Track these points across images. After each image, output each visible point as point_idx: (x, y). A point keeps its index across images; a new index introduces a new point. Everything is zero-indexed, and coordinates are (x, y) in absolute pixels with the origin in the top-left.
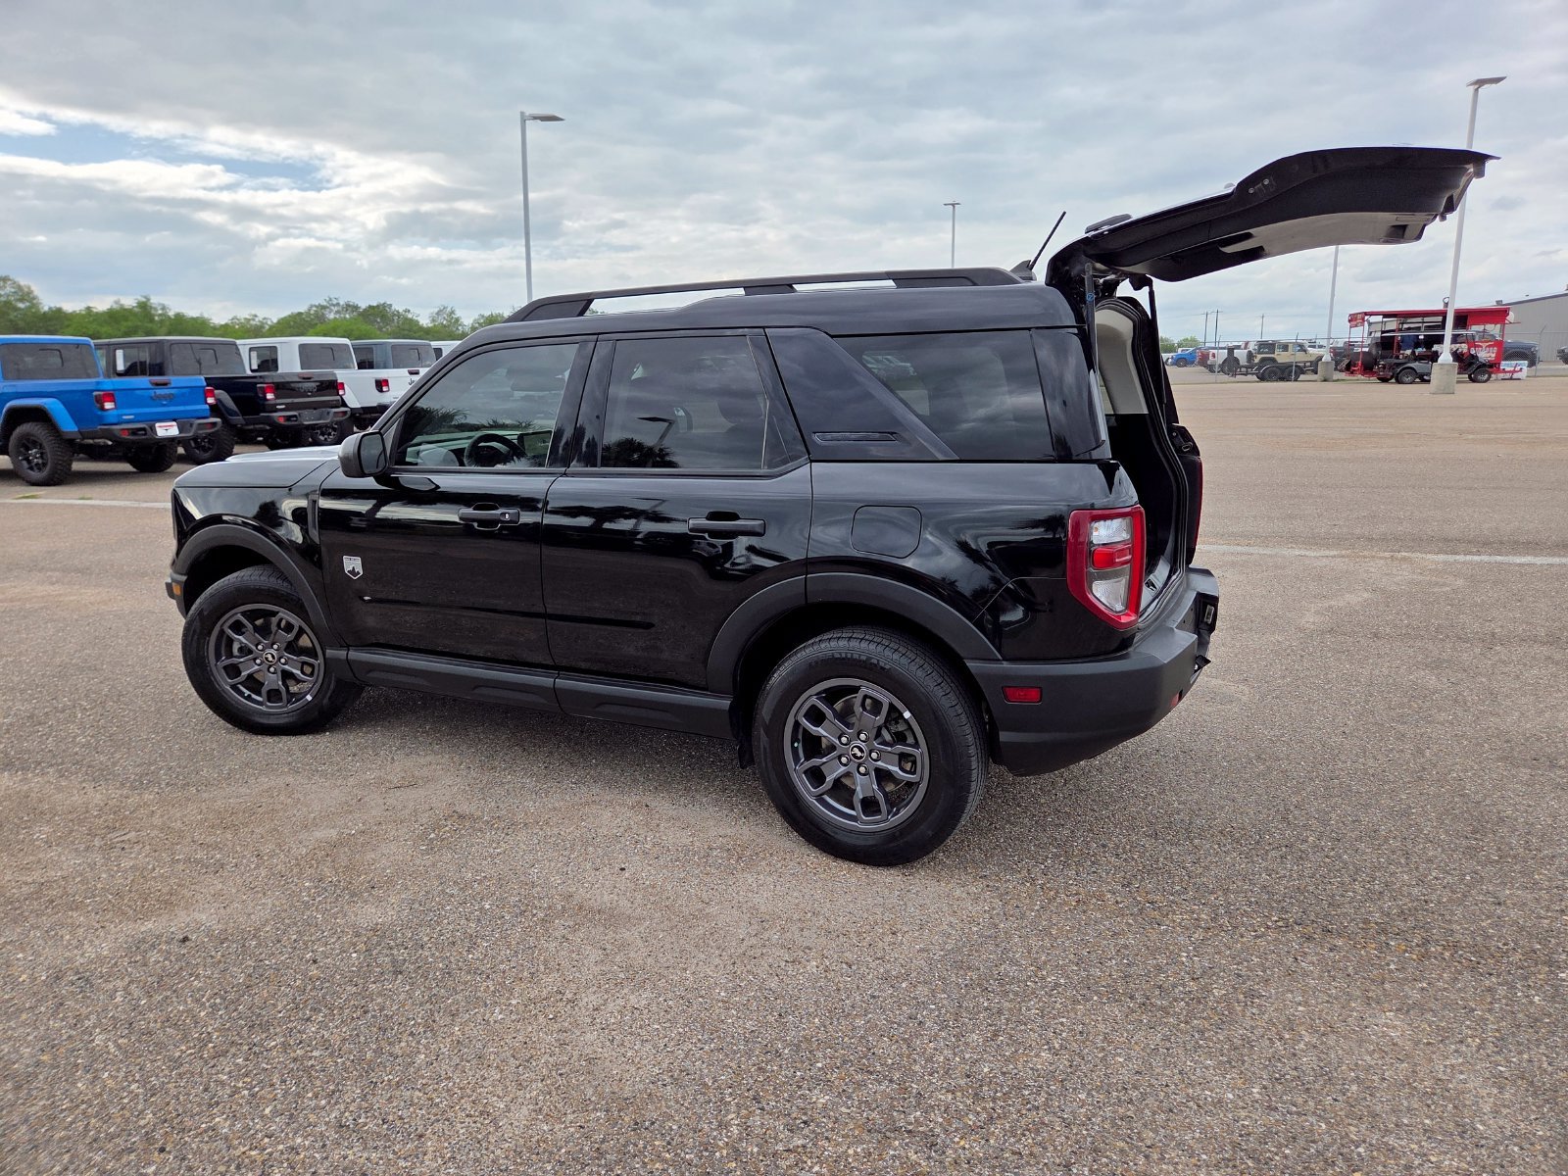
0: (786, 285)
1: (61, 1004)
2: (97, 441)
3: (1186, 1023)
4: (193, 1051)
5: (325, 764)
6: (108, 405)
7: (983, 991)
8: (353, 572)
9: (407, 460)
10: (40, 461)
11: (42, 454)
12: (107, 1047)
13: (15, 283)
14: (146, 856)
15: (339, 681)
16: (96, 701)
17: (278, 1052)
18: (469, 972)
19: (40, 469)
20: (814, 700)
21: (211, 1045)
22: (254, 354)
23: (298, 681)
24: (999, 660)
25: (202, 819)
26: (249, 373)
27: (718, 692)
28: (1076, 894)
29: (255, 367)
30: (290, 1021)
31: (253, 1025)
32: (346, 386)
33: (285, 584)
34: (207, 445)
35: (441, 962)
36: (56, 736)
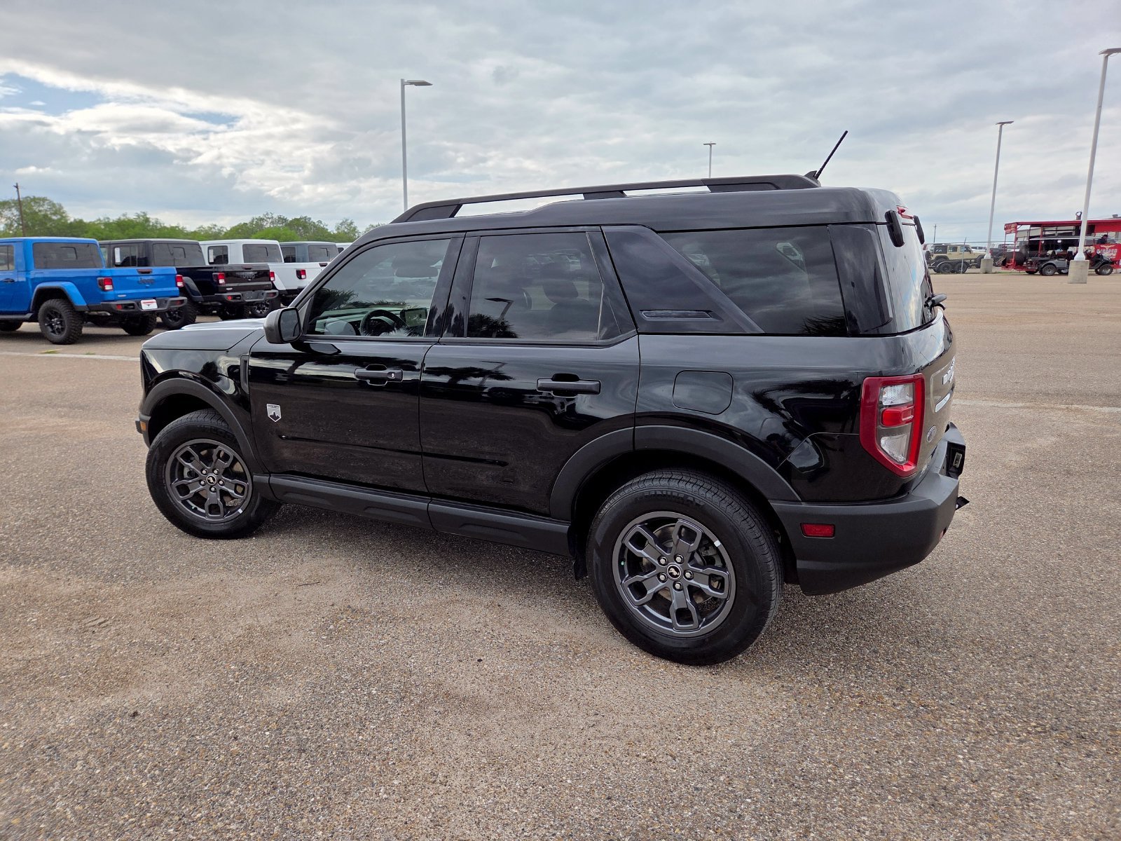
0: (618, 191)
1: (33, 771)
2: (99, 312)
3: (974, 825)
4: (133, 819)
5: (250, 564)
6: (108, 287)
7: (791, 786)
8: (274, 416)
9: (316, 330)
10: (60, 327)
11: (61, 321)
12: (65, 813)
13: (50, 202)
14: (110, 639)
15: (263, 499)
16: (83, 509)
17: (202, 823)
18: (359, 753)
19: (59, 332)
20: (639, 529)
21: (149, 815)
22: (211, 252)
23: (233, 498)
24: (798, 501)
25: (155, 608)
26: (207, 264)
27: (559, 519)
28: (859, 696)
29: (212, 261)
30: (214, 794)
31: (184, 796)
32: (275, 275)
33: (223, 424)
34: (177, 316)
35: (337, 742)
36: (52, 537)
